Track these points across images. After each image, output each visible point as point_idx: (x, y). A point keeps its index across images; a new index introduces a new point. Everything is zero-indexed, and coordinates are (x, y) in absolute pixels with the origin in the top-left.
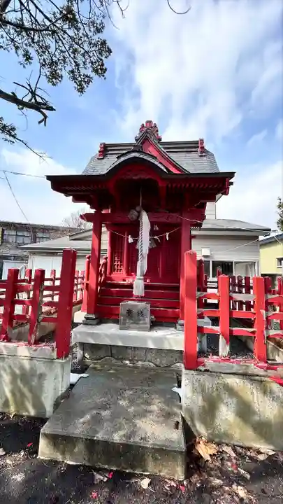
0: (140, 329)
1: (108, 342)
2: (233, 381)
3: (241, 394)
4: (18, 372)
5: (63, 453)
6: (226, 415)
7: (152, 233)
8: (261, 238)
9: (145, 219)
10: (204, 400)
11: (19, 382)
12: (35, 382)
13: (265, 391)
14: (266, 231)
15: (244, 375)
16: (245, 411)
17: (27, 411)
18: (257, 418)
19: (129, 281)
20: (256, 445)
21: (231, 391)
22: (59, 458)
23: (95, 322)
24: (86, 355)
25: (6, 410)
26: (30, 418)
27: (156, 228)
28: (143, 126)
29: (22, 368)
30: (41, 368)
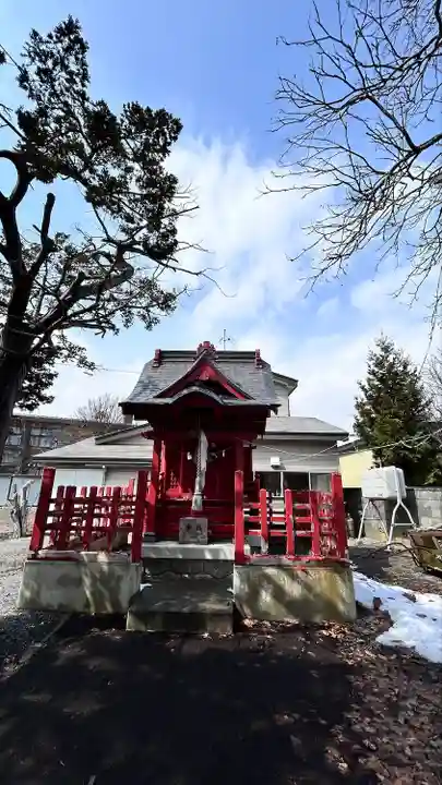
0: (198, 543)
1: (168, 555)
2: (271, 571)
3: (276, 579)
4: (98, 575)
5: (146, 625)
6: (266, 597)
7: (210, 450)
8: (340, 443)
9: (203, 438)
10: (249, 587)
11: (98, 584)
12: (113, 583)
13: (294, 577)
14: (344, 436)
15: (280, 566)
16: (279, 593)
17: (106, 609)
18: (287, 598)
19: (186, 497)
20: (286, 619)
21: (269, 579)
22: (143, 628)
23: (154, 539)
24: (147, 571)
25: (86, 610)
26: (108, 615)
27: (214, 445)
28: (201, 345)
29: (101, 572)
30: (118, 571)
